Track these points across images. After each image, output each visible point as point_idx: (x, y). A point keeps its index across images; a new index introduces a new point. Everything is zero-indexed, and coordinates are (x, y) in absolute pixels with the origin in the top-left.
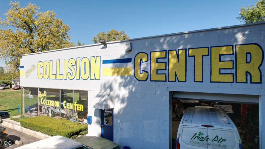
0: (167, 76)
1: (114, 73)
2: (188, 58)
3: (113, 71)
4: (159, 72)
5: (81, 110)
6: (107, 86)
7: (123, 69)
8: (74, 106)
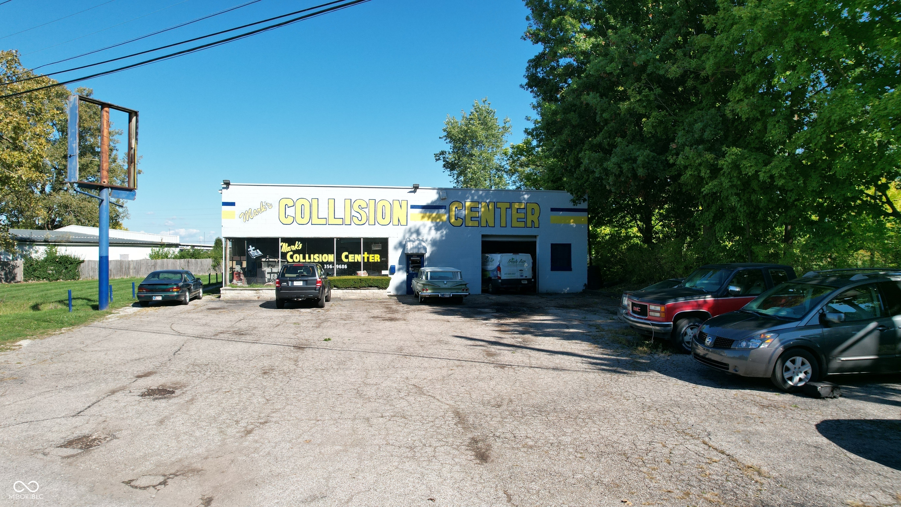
0: (480, 223)
1: (423, 217)
2: (496, 209)
3: (422, 215)
4: (473, 219)
5: (376, 261)
6: (413, 230)
7: (434, 215)
8: (364, 258)
